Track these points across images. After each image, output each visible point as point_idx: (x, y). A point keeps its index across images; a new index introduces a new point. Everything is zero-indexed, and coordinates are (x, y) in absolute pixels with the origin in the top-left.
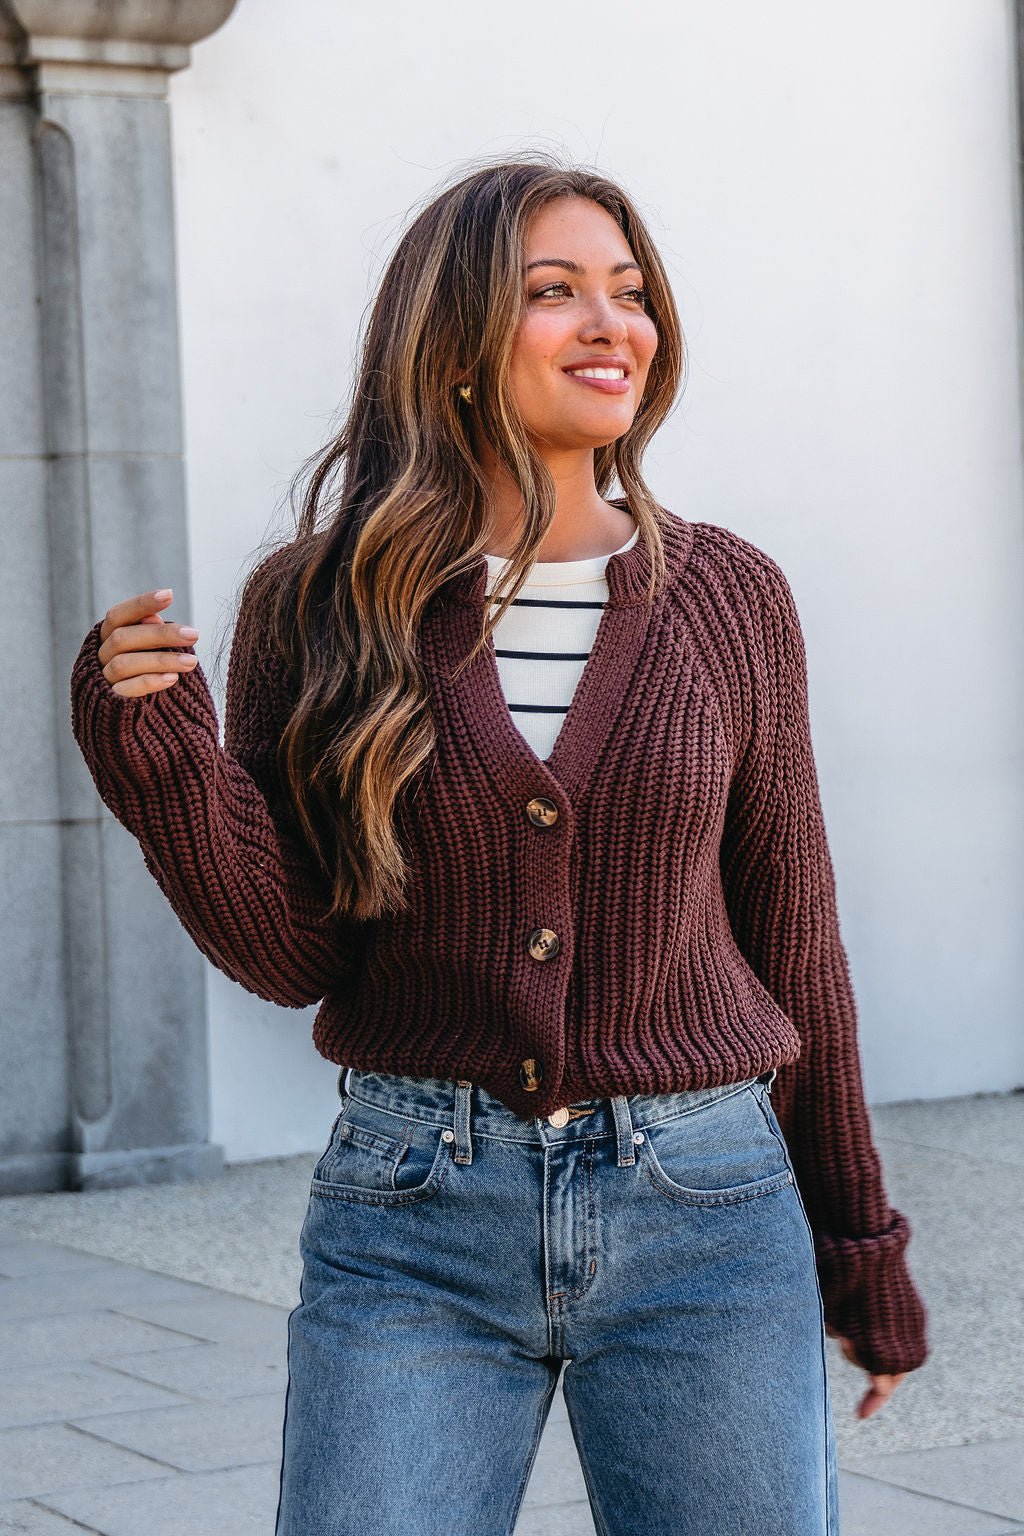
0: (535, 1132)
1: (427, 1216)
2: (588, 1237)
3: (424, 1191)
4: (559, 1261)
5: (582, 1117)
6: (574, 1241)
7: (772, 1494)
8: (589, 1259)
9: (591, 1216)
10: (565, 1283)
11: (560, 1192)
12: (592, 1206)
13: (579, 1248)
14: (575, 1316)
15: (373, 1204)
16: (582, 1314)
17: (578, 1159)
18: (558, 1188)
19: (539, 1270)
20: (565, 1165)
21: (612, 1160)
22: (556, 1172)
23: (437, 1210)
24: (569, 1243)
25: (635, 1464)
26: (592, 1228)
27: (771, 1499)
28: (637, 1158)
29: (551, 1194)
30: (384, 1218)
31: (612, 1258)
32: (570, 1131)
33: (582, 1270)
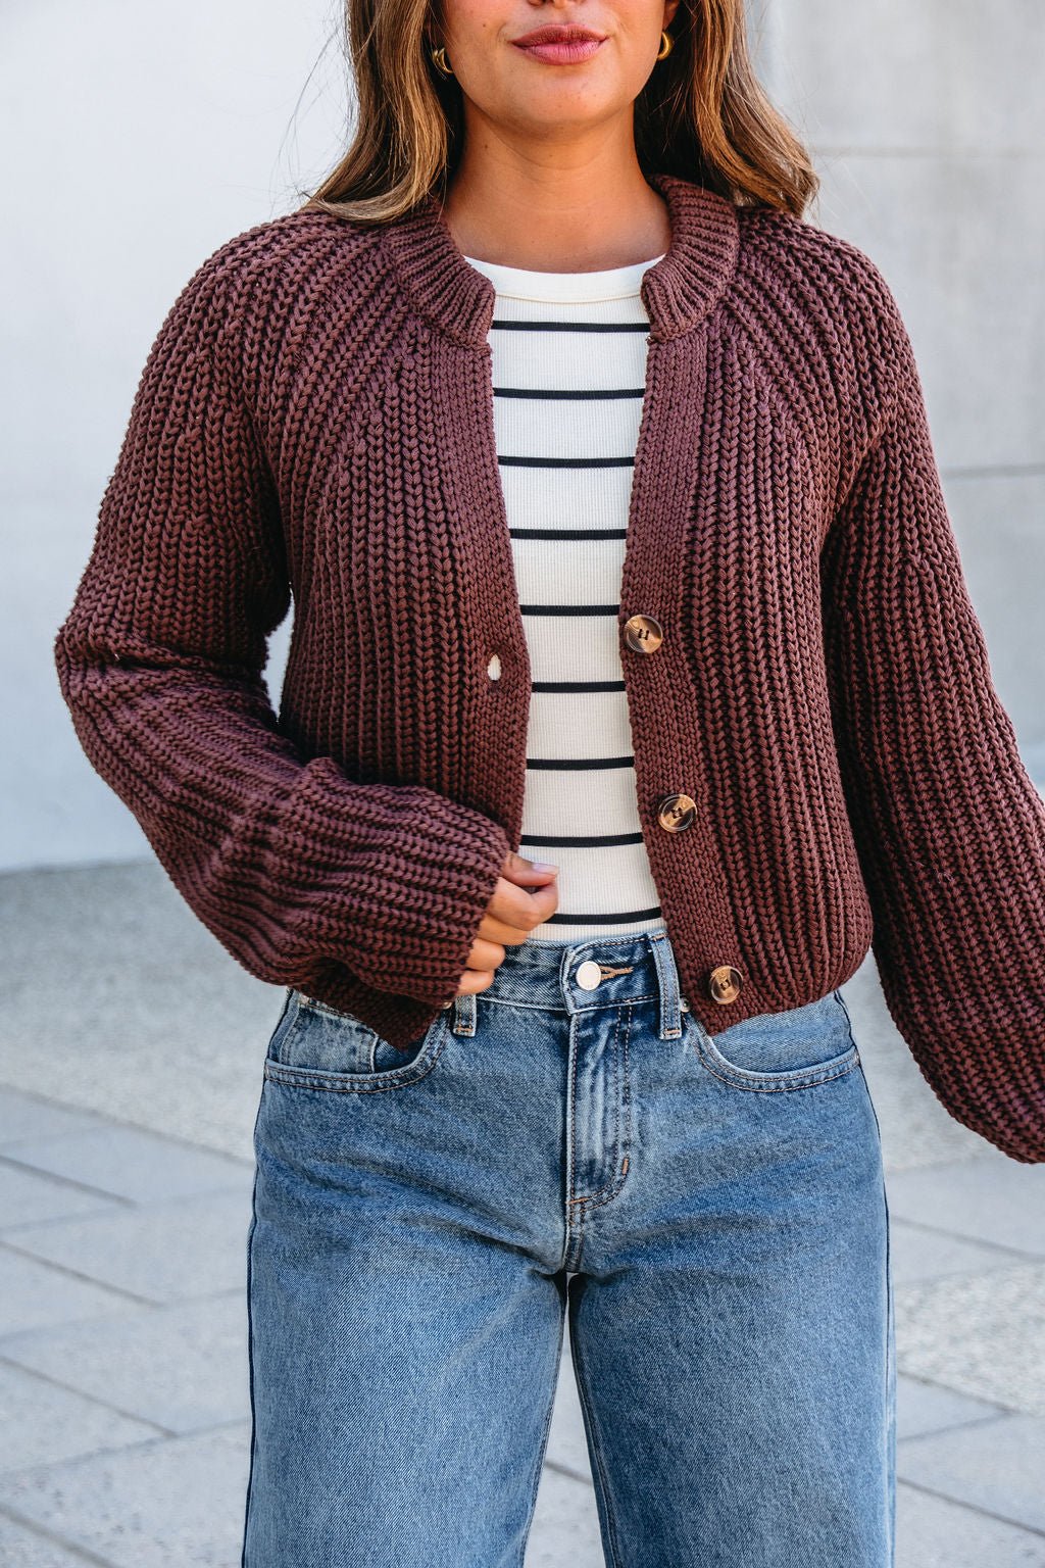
0: (559, 995)
1: (415, 1104)
2: (621, 1128)
3: (414, 1073)
4: (584, 1157)
5: (617, 977)
6: (604, 1133)
7: (831, 1454)
8: (621, 1155)
9: (625, 1101)
10: (590, 1184)
11: (589, 1070)
12: (627, 1088)
13: (610, 1141)
14: (600, 1226)
15: (344, 1092)
16: (609, 1224)
17: (612, 1028)
18: (585, 1065)
19: (559, 1170)
20: (596, 1038)
21: (654, 1030)
22: (584, 1046)
23: (427, 1096)
24: (597, 1135)
25: (658, 1412)
26: (627, 1116)
27: (831, 1461)
28: (684, 1029)
29: (578, 1073)
30: (358, 1109)
31: (650, 1155)
32: (602, 994)
33: (612, 1169)
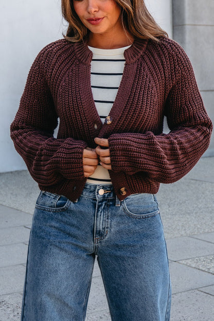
0: (95, 195)
1: (64, 215)
2: (106, 224)
3: (64, 208)
4: (98, 229)
5: (107, 193)
6: (103, 225)
8: (106, 230)
9: (108, 219)
10: (99, 236)
11: (100, 212)
13: (104, 227)
14: (101, 244)
15: (49, 211)
16: (103, 244)
17: (105, 203)
18: (99, 210)
19: (93, 232)
20: (102, 205)
21: (114, 204)
22: (99, 206)
23: (67, 214)
24: (101, 225)
26: (108, 222)
28: (121, 205)
29: (98, 212)
30: (52, 215)
31: (112, 230)
32: (104, 196)
33: (104, 232)
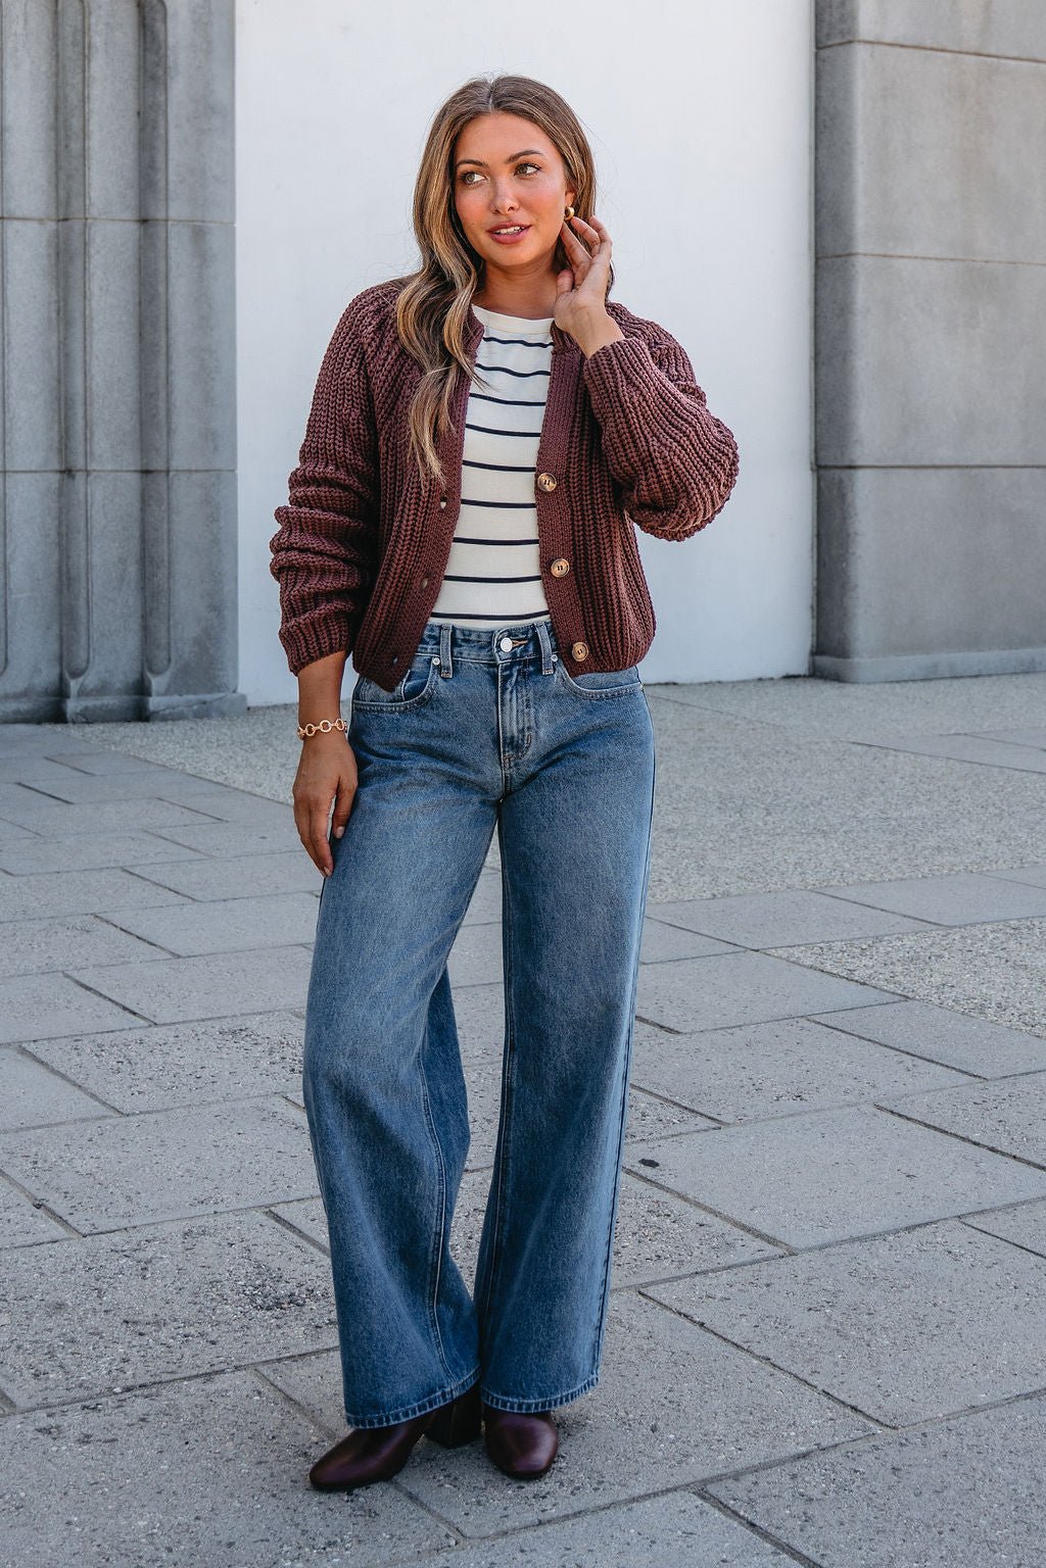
0: (492, 655)
1: (425, 716)
2: (526, 719)
3: (423, 698)
4: (508, 735)
5: (521, 645)
6: (518, 723)
7: (612, 871)
8: (527, 734)
9: (527, 706)
10: (513, 749)
11: (509, 691)
12: (528, 700)
13: (521, 727)
14: (518, 769)
15: (392, 712)
16: (523, 768)
17: (519, 671)
18: (507, 689)
19: (496, 741)
20: (511, 675)
21: (539, 671)
22: (506, 679)
24: (514, 723)
26: (529, 714)
28: (555, 669)
29: (503, 693)
30: (398, 720)
31: (540, 733)
32: (513, 654)
33: (523, 740)
